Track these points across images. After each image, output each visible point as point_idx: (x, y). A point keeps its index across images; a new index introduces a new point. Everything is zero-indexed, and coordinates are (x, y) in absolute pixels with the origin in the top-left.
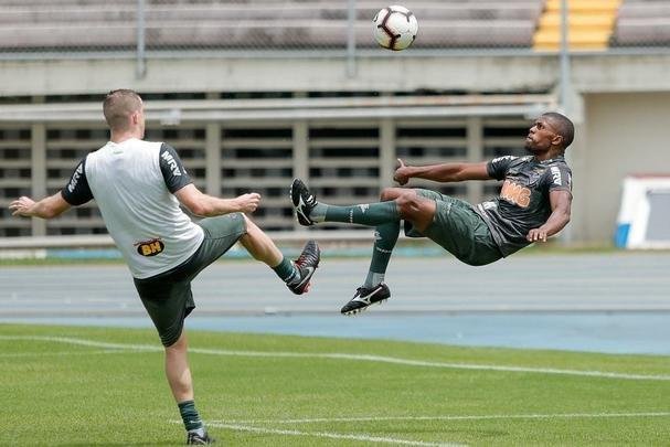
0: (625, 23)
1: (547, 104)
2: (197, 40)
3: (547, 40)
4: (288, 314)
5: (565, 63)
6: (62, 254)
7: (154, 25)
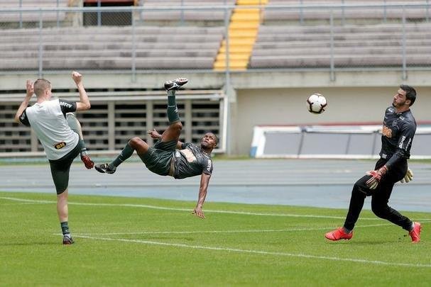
0: (254, 58)
1: (220, 94)
2: (65, 66)
3: (220, 65)
4: (106, 187)
5: (228, 75)
6: (7, 160)
7: (47, 59)
